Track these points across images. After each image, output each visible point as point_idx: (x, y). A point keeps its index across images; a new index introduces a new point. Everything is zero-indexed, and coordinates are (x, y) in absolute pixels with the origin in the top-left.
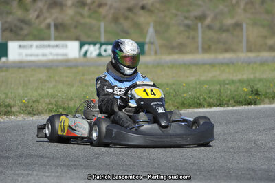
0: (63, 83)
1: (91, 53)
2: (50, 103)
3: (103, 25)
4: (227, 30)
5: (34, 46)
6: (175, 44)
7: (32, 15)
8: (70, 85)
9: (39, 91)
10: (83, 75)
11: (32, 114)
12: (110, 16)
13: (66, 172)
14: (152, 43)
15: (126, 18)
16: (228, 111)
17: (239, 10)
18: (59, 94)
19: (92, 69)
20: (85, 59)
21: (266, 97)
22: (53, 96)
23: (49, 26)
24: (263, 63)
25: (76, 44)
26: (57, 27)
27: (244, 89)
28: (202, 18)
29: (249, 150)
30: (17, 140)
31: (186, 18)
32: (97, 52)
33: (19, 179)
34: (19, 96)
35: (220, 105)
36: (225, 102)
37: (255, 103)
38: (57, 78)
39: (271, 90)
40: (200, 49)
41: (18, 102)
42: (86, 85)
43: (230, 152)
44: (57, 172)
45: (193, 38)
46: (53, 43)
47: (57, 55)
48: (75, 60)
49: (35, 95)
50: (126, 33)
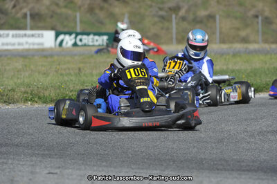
0: (39, 73)
1: (67, 43)
2: (26, 92)
3: (78, 15)
4: (201, 22)
5: (10, 35)
7: (8, 5)
8: (46, 74)
9: (15, 80)
10: (59, 65)
11: (7, 102)
12: (86, 6)
13: (40, 161)
15: (102, 9)
17: (213, 3)
18: (35, 84)
19: (68, 59)
20: (60, 49)
22: (28, 85)
23: (25, 15)
24: (235, 54)
25: (51, 34)
26: (31, 15)
28: (176, 9)
29: (221, 141)
31: (161, 9)
32: (73, 41)
40: (174, 40)
42: (61, 75)
43: (203, 142)
44: (32, 161)
45: (168, 29)
46: (29, 32)
47: (34, 44)
48: (51, 49)
49: (10, 84)
50: (102, 23)
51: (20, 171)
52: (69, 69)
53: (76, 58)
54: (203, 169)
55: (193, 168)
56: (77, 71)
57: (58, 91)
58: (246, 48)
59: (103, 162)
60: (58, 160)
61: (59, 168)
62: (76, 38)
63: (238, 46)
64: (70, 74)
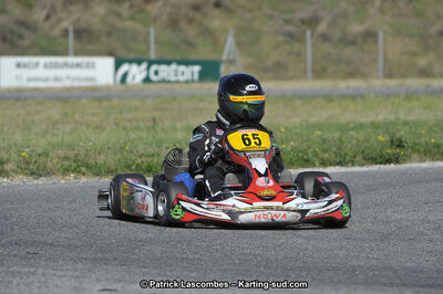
0: (88, 126)
1: (134, 78)
2: (66, 158)
3: (152, 31)
4: (353, 43)
5: (41, 65)
6: (269, 63)
7: (38, 15)
8: (99, 128)
9: (49, 138)
10: (121, 112)
11: (35, 174)
12: (165, 18)
13: (90, 270)
14: (231, 62)
15: (190, 21)
16: (353, 173)
17: (372, 11)
18: (82, 144)
19: (135, 103)
20: (123, 87)
21: (414, 152)
22: (70, 147)
23: (65, 33)
24: (410, 96)
25: (109, 62)
26: (78, 34)
27: (380, 138)
28: (312, 22)
29: (385, 237)
30: (11, 216)
31: (287, 22)
32: (144, 75)
33: (15, 282)
34: (16, 145)
35: (340, 164)
36: (348, 158)
37: (397, 161)
38: (77, 116)
39: (423, 140)
40: (309, 73)
41: (14, 156)
43: (356, 239)
44: (76, 271)
45: (299, 54)
46: (72, 60)
47: (79, 79)
48: (107, 87)
49: (41, 144)
50: (191, 45)
51: (57, 286)
52: (137, 120)
53: (149, 101)
54: (355, 283)
55: (339, 282)
56: (150, 124)
57: (119, 156)
58: (428, 86)
59: (191, 272)
60: (119, 268)
61: (120, 281)
62: (148, 68)
63: (414, 83)
64: (139, 128)
